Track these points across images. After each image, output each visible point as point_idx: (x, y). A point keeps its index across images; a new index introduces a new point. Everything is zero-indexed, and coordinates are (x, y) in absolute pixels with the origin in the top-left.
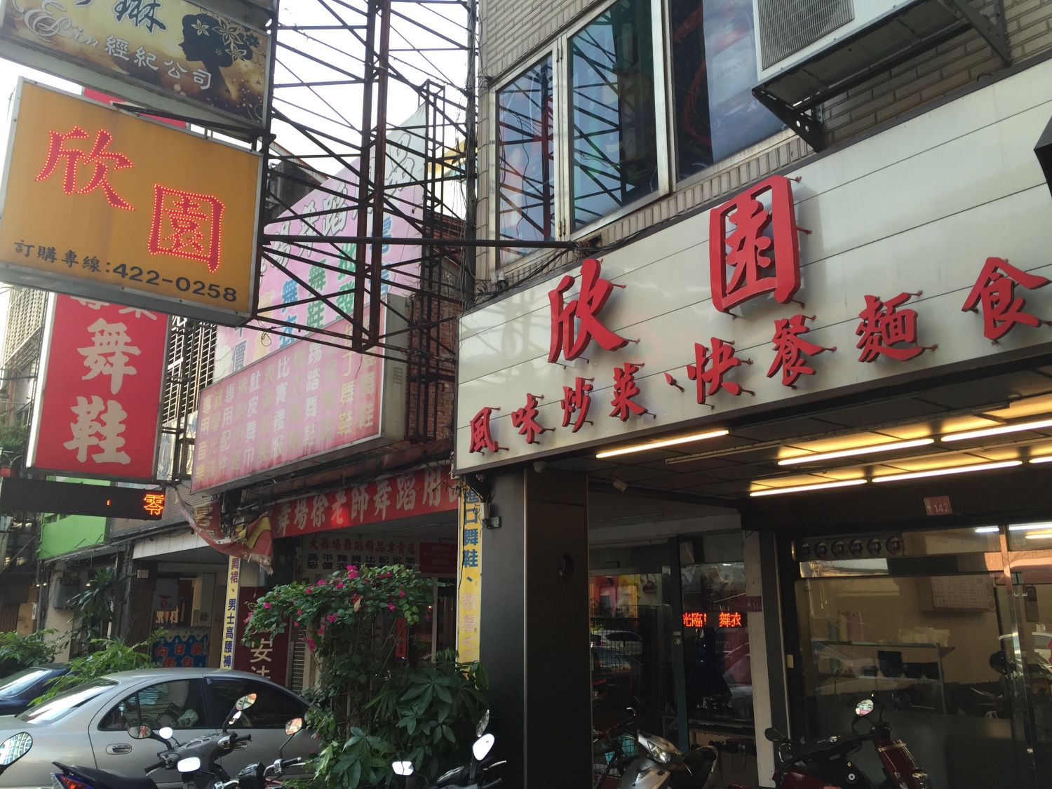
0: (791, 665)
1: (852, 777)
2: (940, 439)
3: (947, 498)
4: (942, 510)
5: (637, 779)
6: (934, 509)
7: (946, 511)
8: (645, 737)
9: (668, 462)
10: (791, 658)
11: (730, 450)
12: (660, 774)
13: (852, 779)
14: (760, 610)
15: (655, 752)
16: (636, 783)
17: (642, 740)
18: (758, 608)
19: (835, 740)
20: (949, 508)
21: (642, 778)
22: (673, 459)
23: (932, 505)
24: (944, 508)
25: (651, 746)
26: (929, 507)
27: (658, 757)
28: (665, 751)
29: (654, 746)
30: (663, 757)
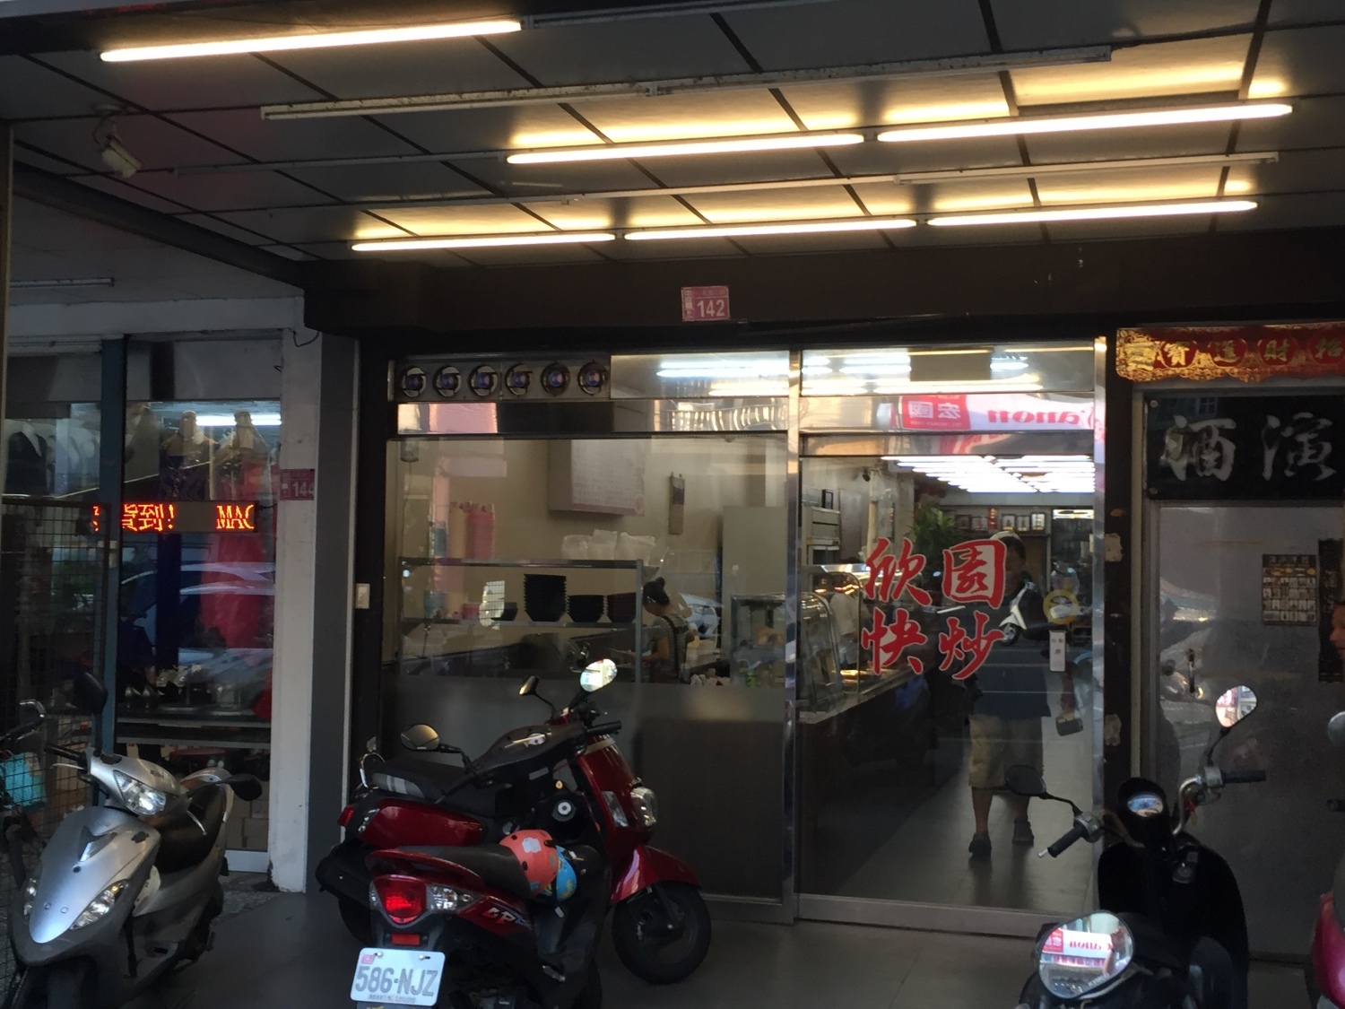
0: (364, 604)
1: (565, 808)
2: (876, 135)
3: (724, 291)
4: (712, 312)
5: (85, 856)
6: (697, 309)
7: (719, 314)
8: (107, 761)
9: (267, 114)
10: (364, 590)
11: (445, 98)
12: (138, 838)
13: (565, 812)
14: (310, 497)
15: (128, 794)
16: (80, 864)
17: (99, 771)
18: (304, 493)
19: (541, 742)
20: (724, 311)
21: (92, 854)
22: (284, 108)
23: (695, 302)
24: (716, 308)
25: (121, 781)
26: (688, 305)
27: (136, 803)
28: (154, 790)
29: (129, 780)
30: (148, 803)
